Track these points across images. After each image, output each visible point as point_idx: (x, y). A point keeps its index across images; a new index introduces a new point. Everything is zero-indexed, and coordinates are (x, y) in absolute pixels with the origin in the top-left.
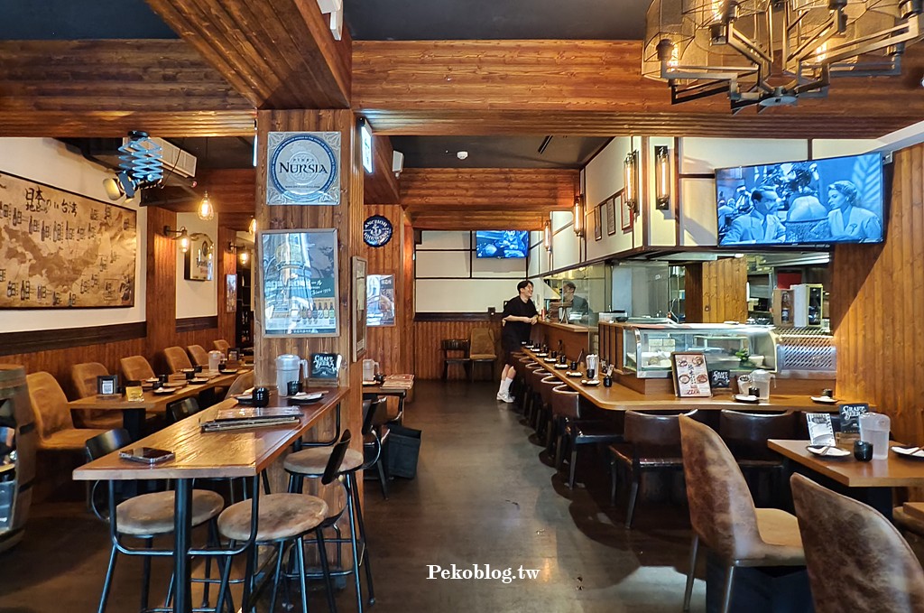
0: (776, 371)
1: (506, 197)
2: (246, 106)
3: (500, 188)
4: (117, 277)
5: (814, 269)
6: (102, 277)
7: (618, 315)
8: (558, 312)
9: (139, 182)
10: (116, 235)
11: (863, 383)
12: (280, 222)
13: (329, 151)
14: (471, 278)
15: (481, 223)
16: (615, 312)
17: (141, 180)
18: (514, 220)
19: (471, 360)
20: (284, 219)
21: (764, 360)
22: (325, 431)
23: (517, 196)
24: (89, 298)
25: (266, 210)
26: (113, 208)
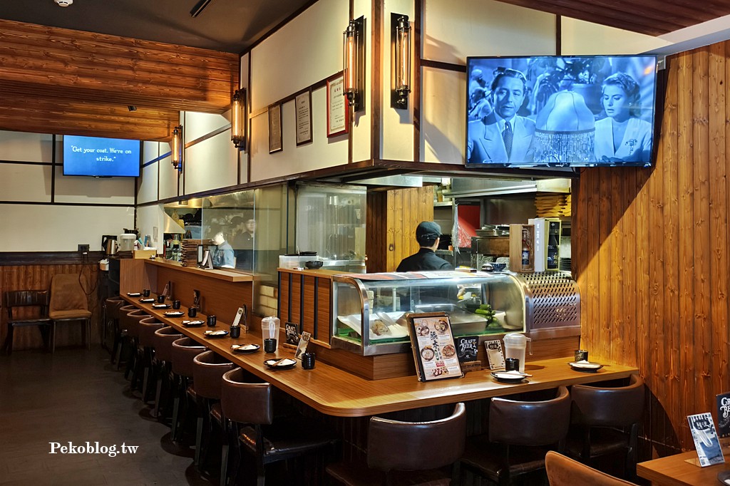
0: (525, 332)
1: (130, 81)
3: (120, 67)
5: (494, 201)
7: (307, 259)
8: (196, 253)
11: (619, 340)
14: (53, 203)
15: (77, 123)
16: (302, 254)
18: (128, 123)
19: (52, 321)
21: (506, 318)
23: (146, 82)
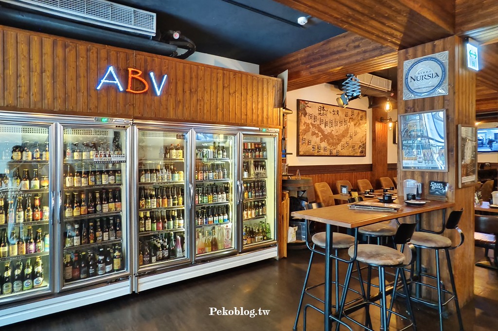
2: (392, 51)
4: (358, 142)
6: (350, 142)
9: (350, 97)
10: (357, 123)
12: (411, 109)
13: (441, 64)
17: (351, 96)
20: (413, 107)
22: (438, 226)
24: (345, 152)
25: (403, 104)
26: (355, 111)
